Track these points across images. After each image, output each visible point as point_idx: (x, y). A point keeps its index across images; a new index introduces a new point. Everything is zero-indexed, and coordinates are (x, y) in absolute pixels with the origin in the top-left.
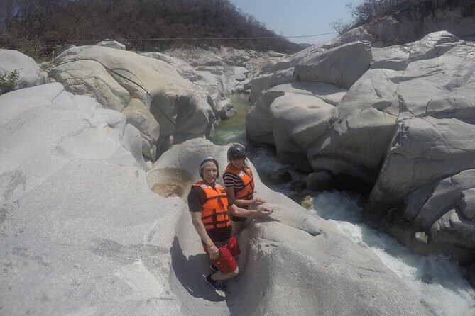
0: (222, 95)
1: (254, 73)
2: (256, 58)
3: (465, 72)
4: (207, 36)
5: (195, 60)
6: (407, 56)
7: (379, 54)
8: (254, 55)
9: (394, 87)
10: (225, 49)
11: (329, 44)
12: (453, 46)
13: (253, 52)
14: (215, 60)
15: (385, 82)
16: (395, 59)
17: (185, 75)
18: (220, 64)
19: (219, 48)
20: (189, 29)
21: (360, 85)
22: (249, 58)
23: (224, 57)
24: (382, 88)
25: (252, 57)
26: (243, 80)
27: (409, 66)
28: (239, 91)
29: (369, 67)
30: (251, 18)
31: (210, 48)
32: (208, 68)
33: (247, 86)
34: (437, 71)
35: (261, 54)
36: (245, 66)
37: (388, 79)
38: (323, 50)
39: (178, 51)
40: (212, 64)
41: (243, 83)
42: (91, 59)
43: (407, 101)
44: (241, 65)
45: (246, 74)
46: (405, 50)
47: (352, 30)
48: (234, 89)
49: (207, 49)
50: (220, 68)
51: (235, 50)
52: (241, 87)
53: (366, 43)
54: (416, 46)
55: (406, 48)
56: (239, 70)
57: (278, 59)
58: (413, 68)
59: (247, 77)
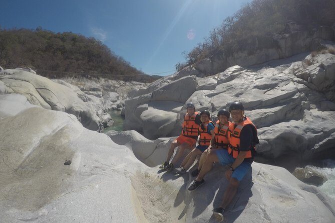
0: (104, 112)
1: (123, 97)
2: (123, 86)
3: (246, 86)
4: (91, 69)
5: (82, 87)
6: (216, 82)
7: (201, 81)
8: (122, 84)
9: (209, 99)
10: (103, 80)
11: (172, 77)
12: (240, 73)
13: (122, 82)
14: (96, 87)
15: (204, 97)
16: (210, 84)
17: (80, 96)
18: (99, 90)
19: (98, 79)
20: (78, 64)
21: (191, 100)
22: (119, 86)
23: (102, 85)
24: (202, 101)
25: (121, 85)
26: (116, 101)
27: (217, 87)
28: (113, 109)
29: (196, 90)
30: (121, 58)
31: (92, 78)
32: (91, 92)
33: (119, 106)
34: (231, 88)
35: (127, 83)
36: (116, 92)
37: (205, 96)
38: (169, 81)
39: (71, 79)
40: (94, 90)
41: (116, 103)
42: (25, 81)
43: (216, 105)
44: (113, 91)
45: (118, 97)
46: (215, 79)
47: (186, 68)
48: (110, 108)
49: (90, 79)
50: (100, 93)
51: (110, 81)
52: (115, 106)
53: (193, 76)
54: (221, 76)
55: (216, 77)
56: (113, 95)
57: (138, 87)
58: (219, 88)
59: (118, 99)
